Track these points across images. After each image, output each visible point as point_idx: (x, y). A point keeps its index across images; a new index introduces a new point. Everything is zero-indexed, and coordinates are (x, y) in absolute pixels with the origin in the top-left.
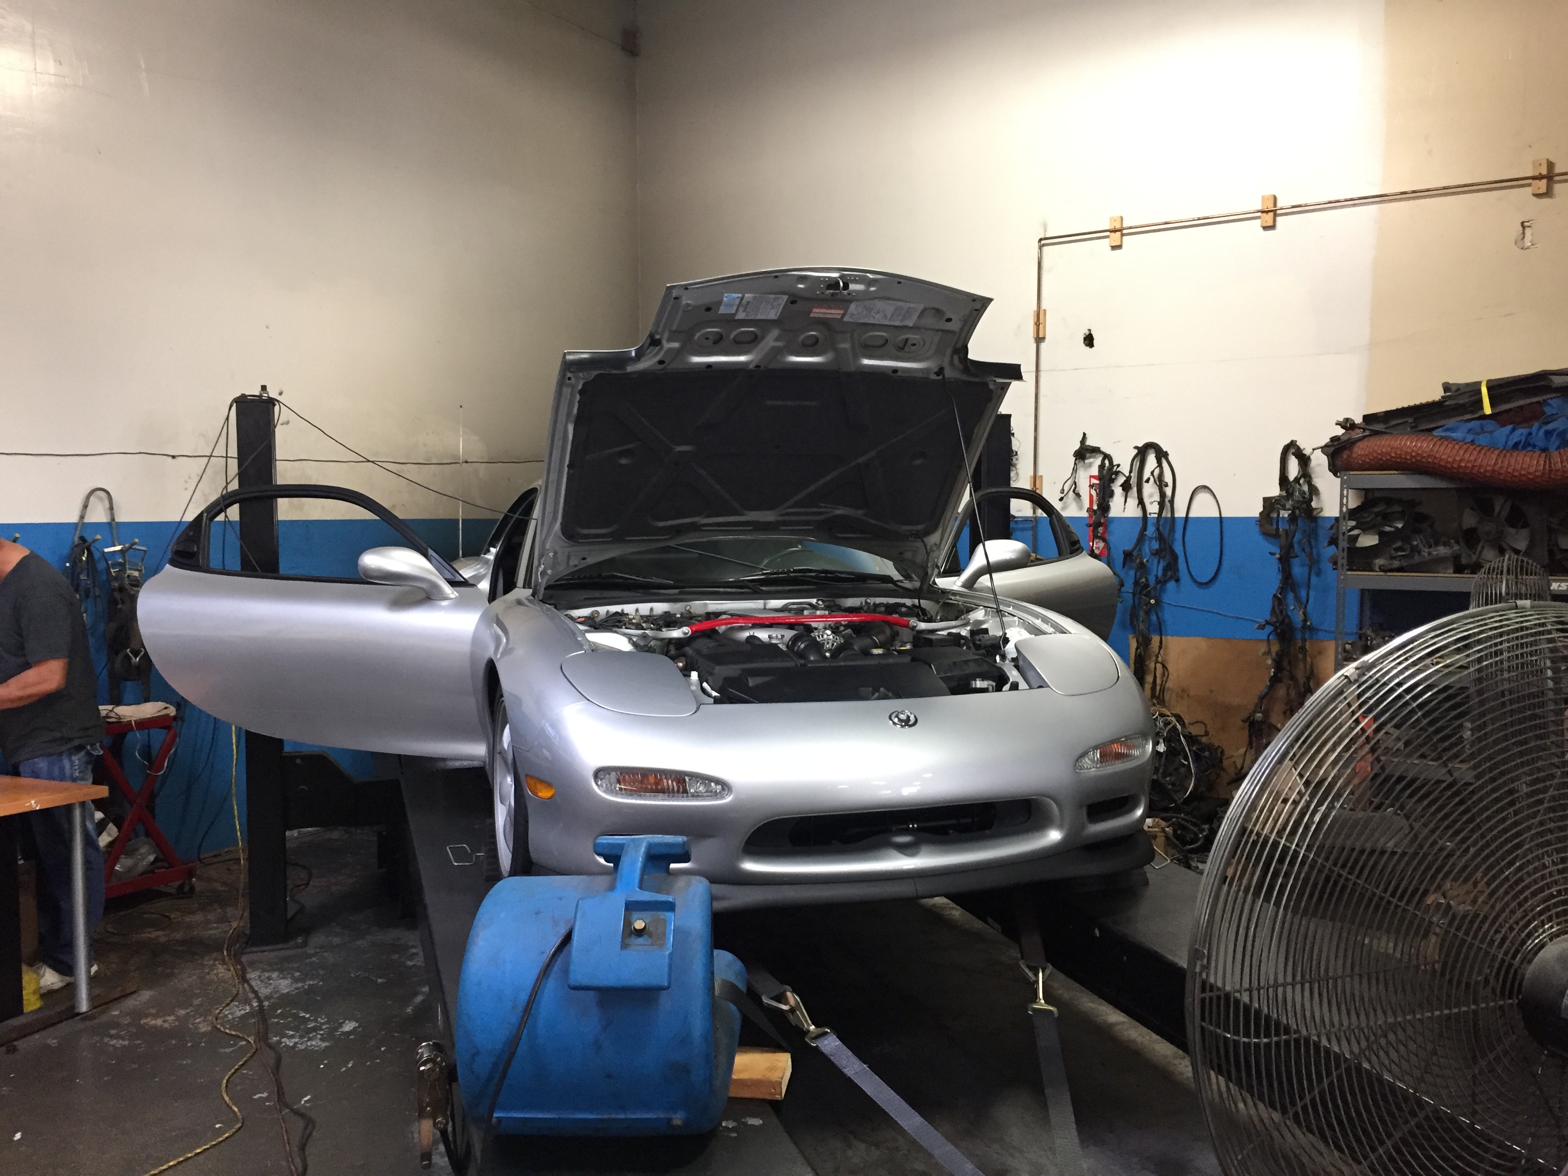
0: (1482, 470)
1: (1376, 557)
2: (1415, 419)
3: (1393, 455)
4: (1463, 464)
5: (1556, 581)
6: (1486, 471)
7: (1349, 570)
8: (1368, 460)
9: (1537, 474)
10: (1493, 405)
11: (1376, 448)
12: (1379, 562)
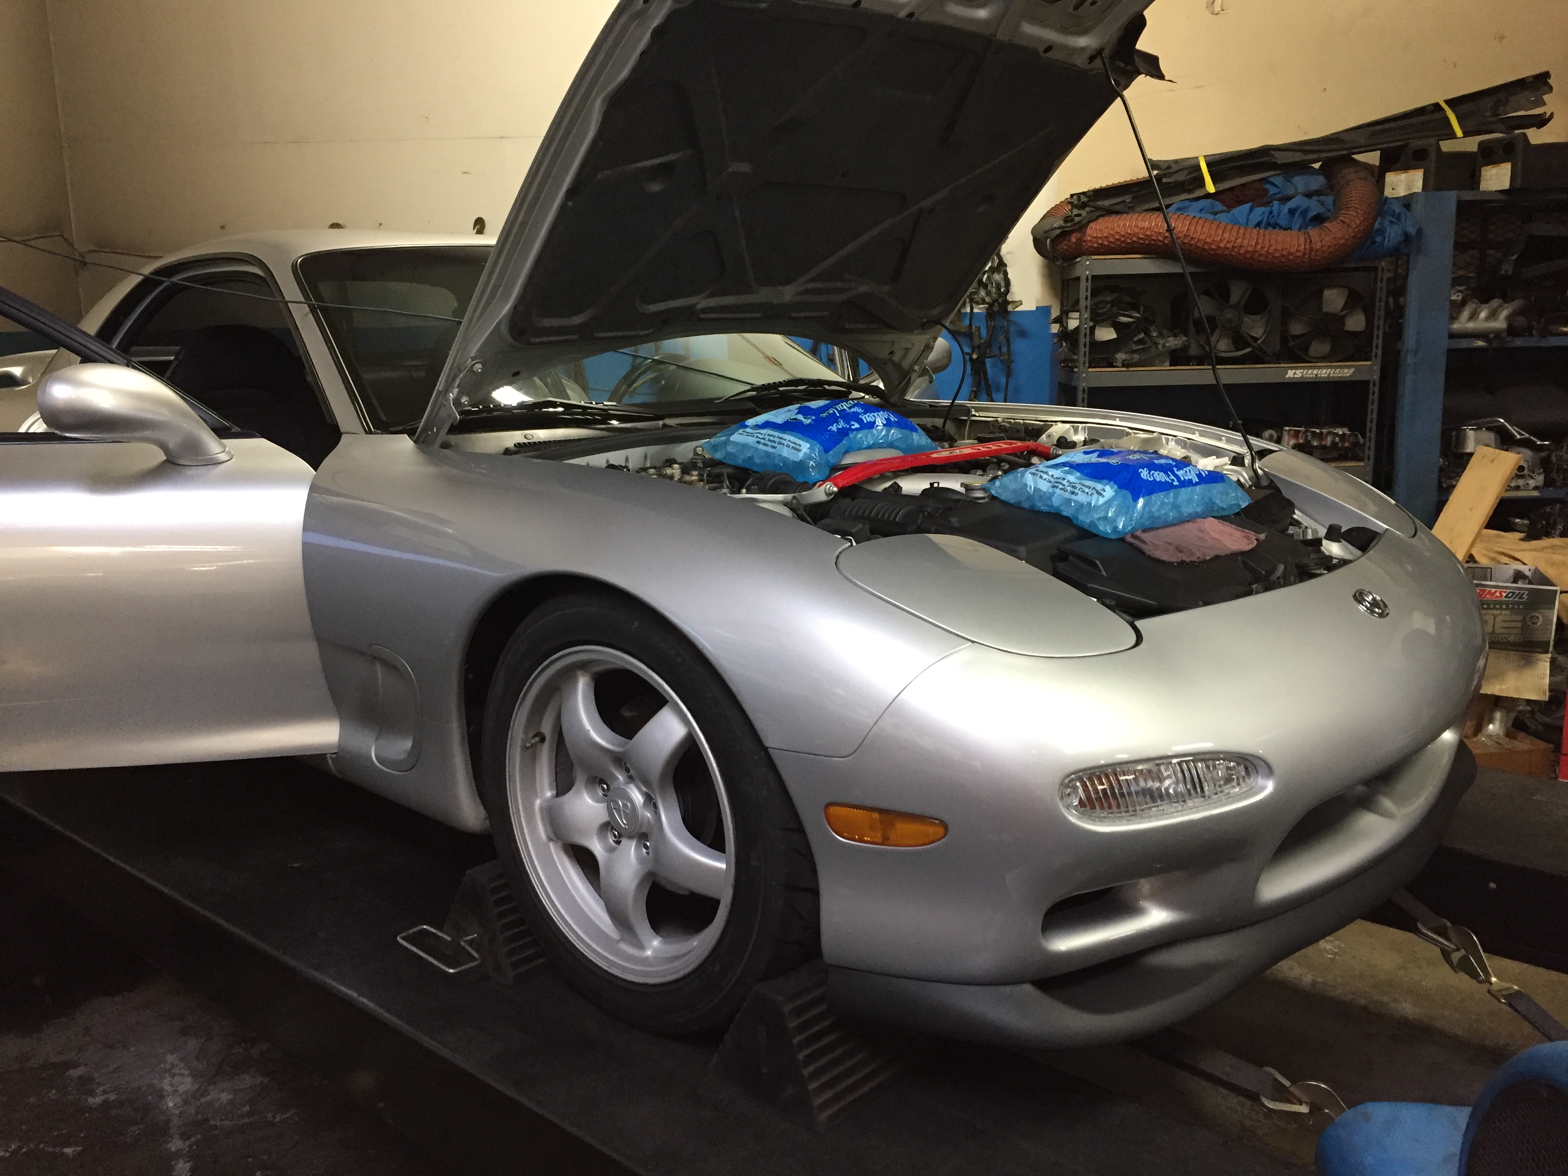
0: (1242, 252)
1: (1117, 352)
2: (1134, 198)
3: (1141, 236)
4: (1222, 245)
5: (1292, 368)
6: (1247, 252)
7: (1090, 367)
8: (1106, 243)
9: (1298, 254)
10: (1215, 181)
11: (1117, 230)
12: (1121, 356)
